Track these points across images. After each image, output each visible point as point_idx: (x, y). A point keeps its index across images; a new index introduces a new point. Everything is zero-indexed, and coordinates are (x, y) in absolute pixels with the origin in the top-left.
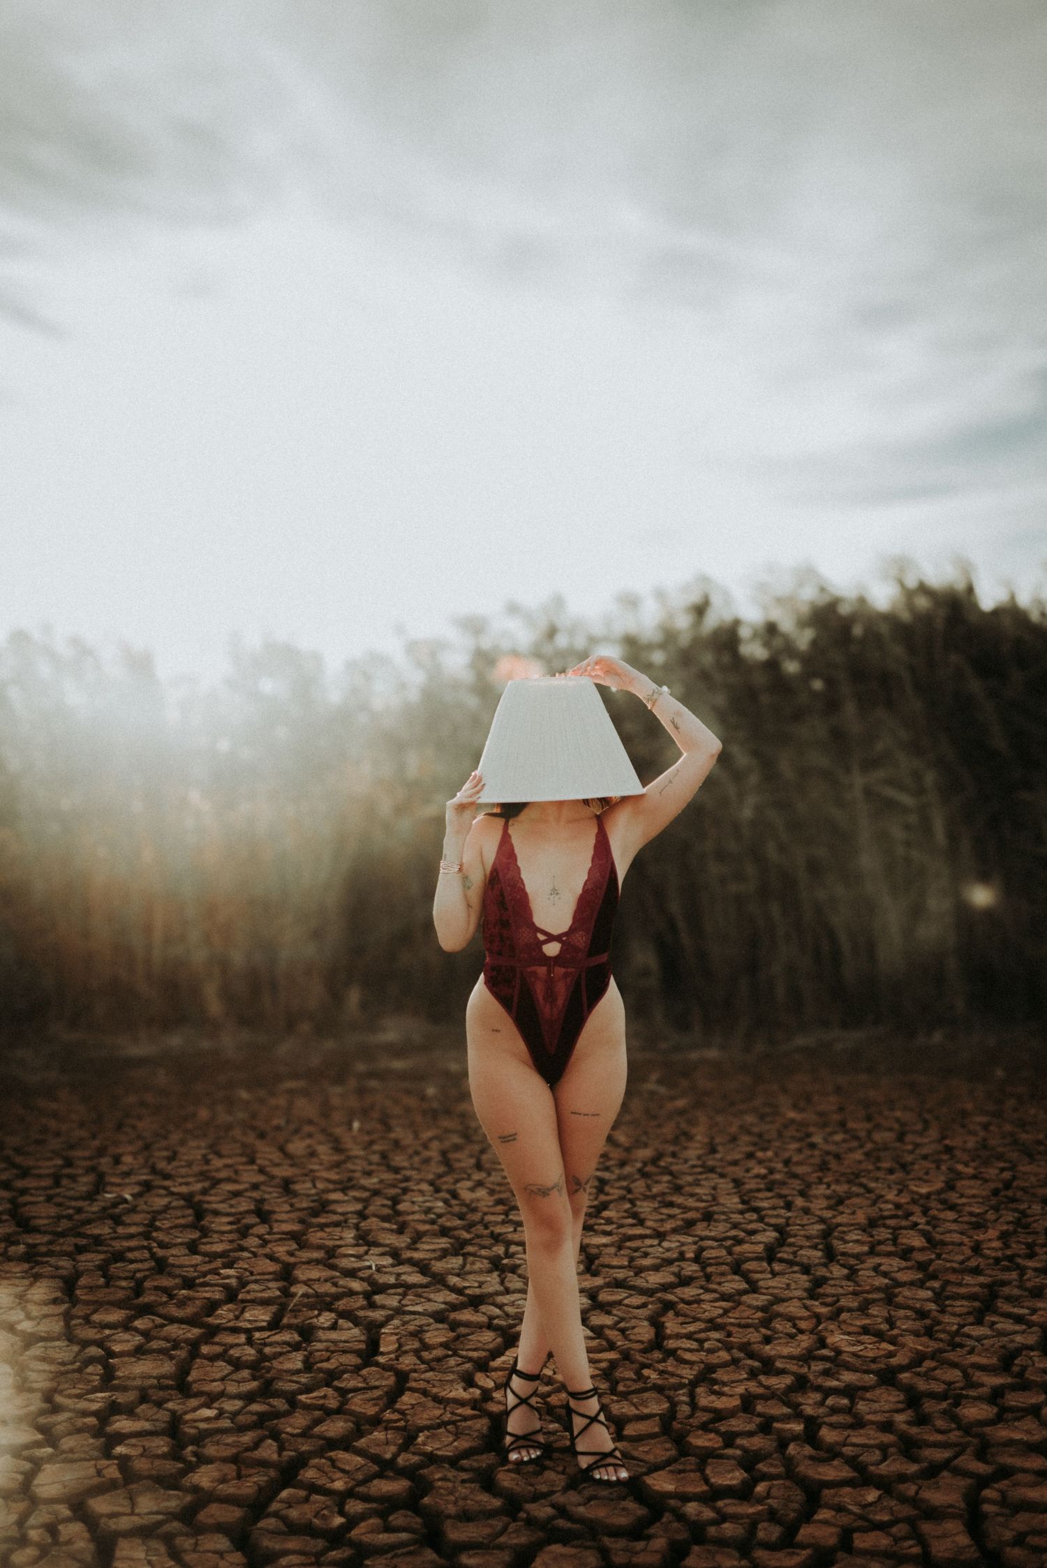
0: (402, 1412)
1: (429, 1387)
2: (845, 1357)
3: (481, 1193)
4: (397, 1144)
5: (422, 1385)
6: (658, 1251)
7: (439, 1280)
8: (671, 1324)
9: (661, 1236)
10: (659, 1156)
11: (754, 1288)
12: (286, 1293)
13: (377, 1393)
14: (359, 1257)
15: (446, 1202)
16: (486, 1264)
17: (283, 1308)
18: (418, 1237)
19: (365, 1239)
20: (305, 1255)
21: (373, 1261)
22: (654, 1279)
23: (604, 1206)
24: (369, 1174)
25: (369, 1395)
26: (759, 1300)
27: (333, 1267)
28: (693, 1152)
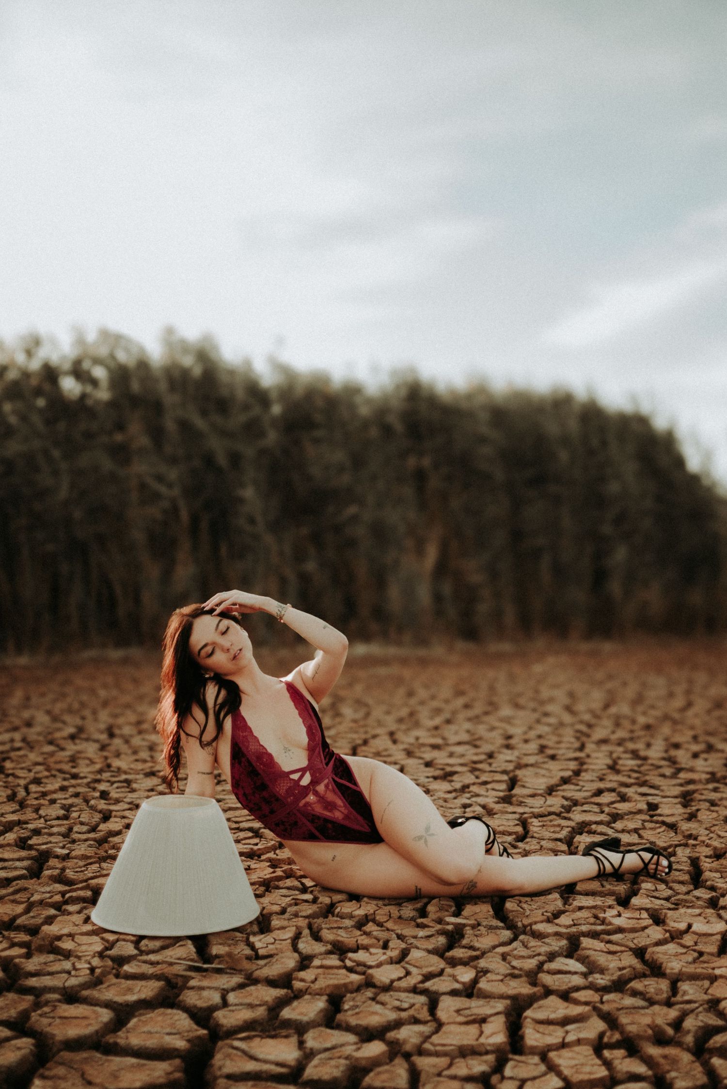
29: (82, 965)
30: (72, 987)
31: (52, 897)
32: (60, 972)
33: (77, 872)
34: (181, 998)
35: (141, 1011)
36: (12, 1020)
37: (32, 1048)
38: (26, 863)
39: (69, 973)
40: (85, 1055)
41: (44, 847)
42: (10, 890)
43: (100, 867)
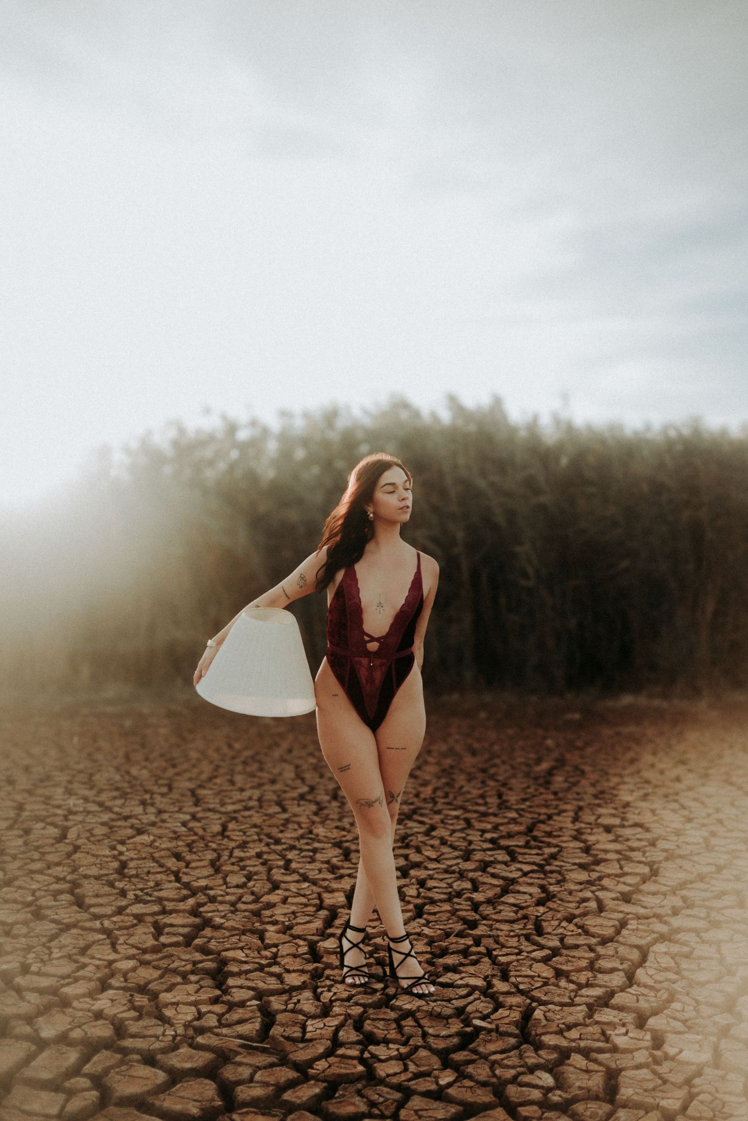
0: (74, 861)
1: (90, 851)
2: (320, 838)
3: (145, 772)
4: (99, 749)
5: (87, 850)
6: (237, 796)
7: (109, 809)
8: (231, 826)
9: (242, 790)
10: (258, 753)
11: (284, 810)
12: (18, 815)
13: (63, 853)
14: (63, 800)
15: (122, 776)
16: (137, 802)
17: (15, 822)
18: (100, 791)
19: (69, 792)
20: (33, 799)
21: (71, 802)
22: (230, 808)
23: (216, 777)
24: (78, 763)
25: (57, 854)
26: (285, 816)
27: (47, 804)
28: (277, 754)
29: (170, 1032)
30: (154, 1050)
31: (186, 965)
32: (151, 1036)
33: (219, 942)
34: (221, 1071)
35: (187, 1079)
36: (97, 1074)
37: (95, 1100)
38: (186, 930)
39: (157, 1037)
40: (125, 1111)
41: (209, 915)
42: (160, 955)
43: (239, 940)
